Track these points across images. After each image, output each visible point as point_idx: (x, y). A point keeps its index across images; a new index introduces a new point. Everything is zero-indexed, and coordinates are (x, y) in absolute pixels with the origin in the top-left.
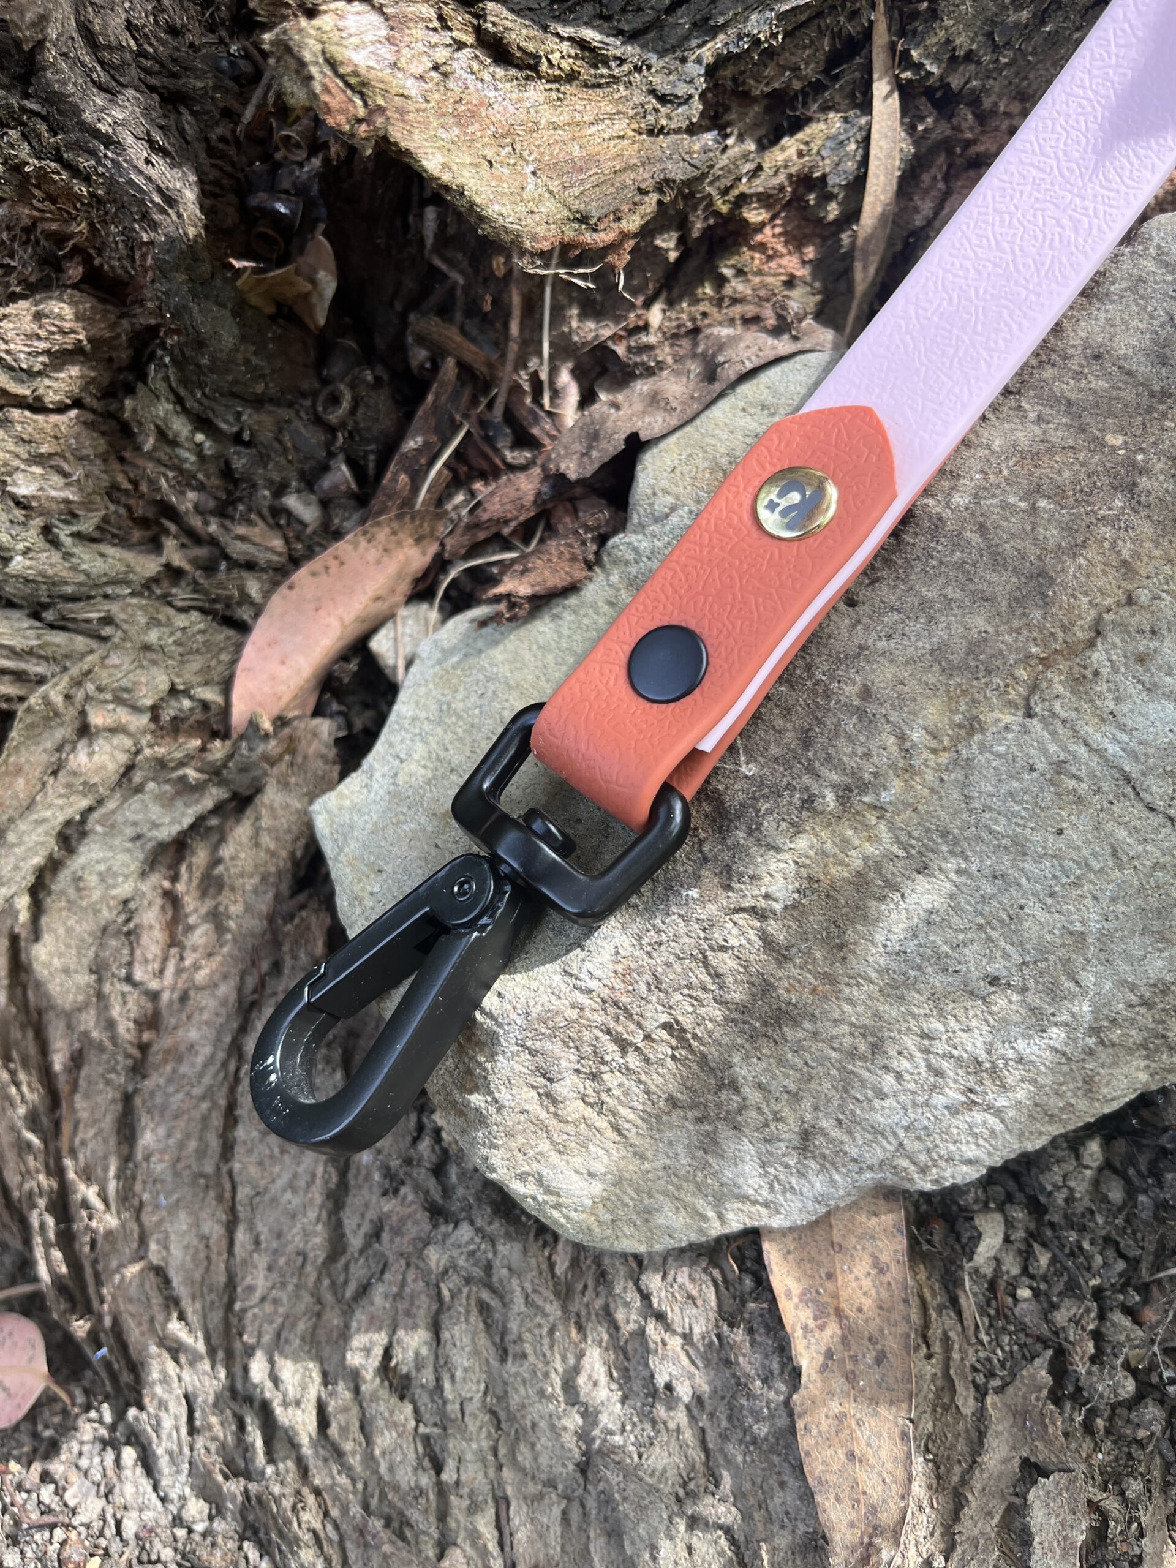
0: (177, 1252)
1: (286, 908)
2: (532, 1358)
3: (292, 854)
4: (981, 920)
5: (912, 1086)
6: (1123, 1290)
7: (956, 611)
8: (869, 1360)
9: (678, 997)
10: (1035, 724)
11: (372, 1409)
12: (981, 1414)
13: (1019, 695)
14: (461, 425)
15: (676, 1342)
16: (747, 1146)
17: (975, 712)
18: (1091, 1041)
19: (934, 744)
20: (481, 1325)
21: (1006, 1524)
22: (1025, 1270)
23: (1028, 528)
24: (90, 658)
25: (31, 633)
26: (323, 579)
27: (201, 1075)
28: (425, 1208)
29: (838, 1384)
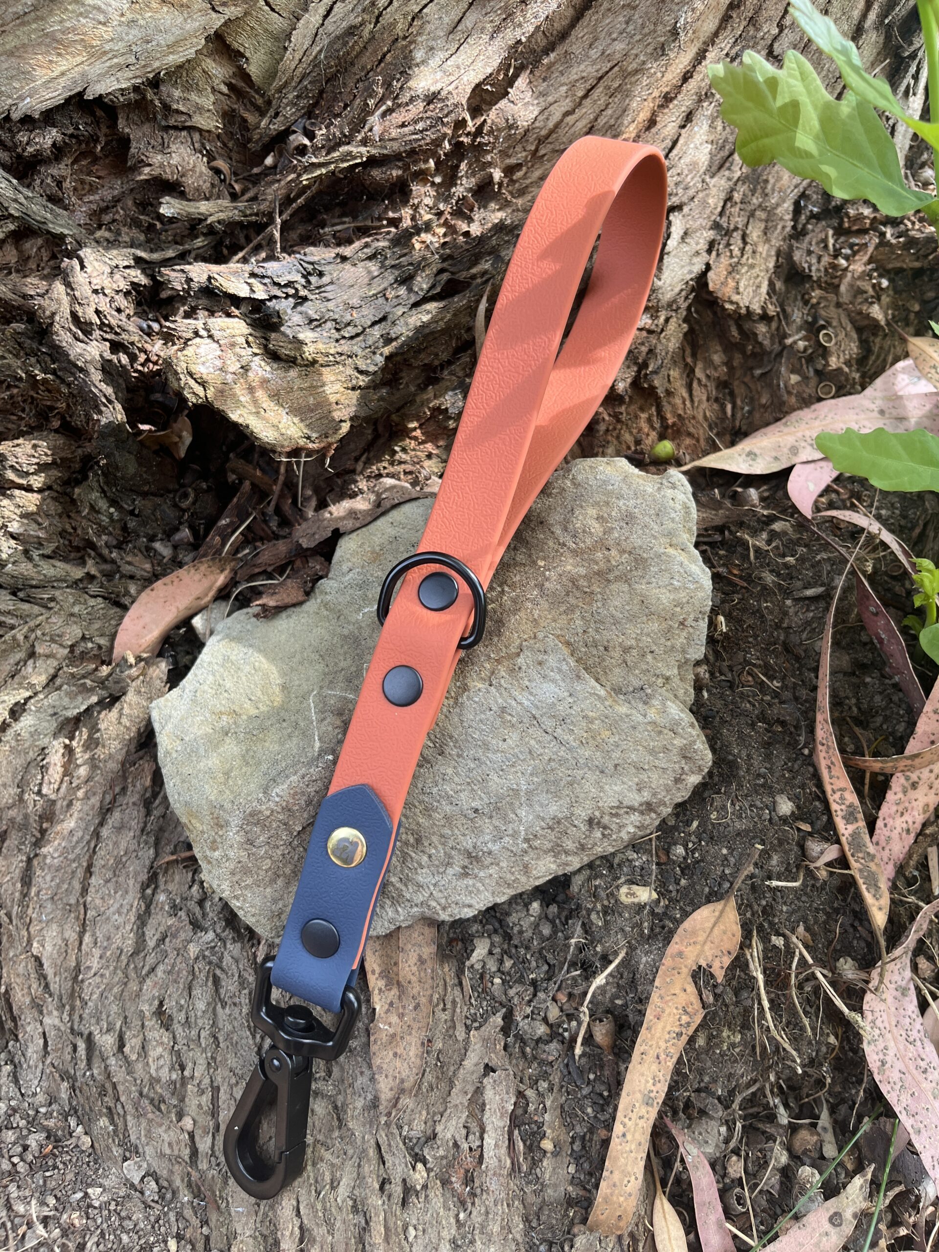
0: (49, 948)
1: (131, 758)
3: (139, 729)
5: (437, 863)
8: (411, 1007)
10: (493, 689)
11: (150, 1035)
12: (467, 1040)
13: (486, 675)
14: (251, 514)
17: (466, 682)
18: (525, 846)
21: (474, 1099)
22: (499, 969)
24: (40, 618)
25: (11, 603)
26: (170, 587)
27: (74, 848)
28: (191, 923)
29: (394, 1019)
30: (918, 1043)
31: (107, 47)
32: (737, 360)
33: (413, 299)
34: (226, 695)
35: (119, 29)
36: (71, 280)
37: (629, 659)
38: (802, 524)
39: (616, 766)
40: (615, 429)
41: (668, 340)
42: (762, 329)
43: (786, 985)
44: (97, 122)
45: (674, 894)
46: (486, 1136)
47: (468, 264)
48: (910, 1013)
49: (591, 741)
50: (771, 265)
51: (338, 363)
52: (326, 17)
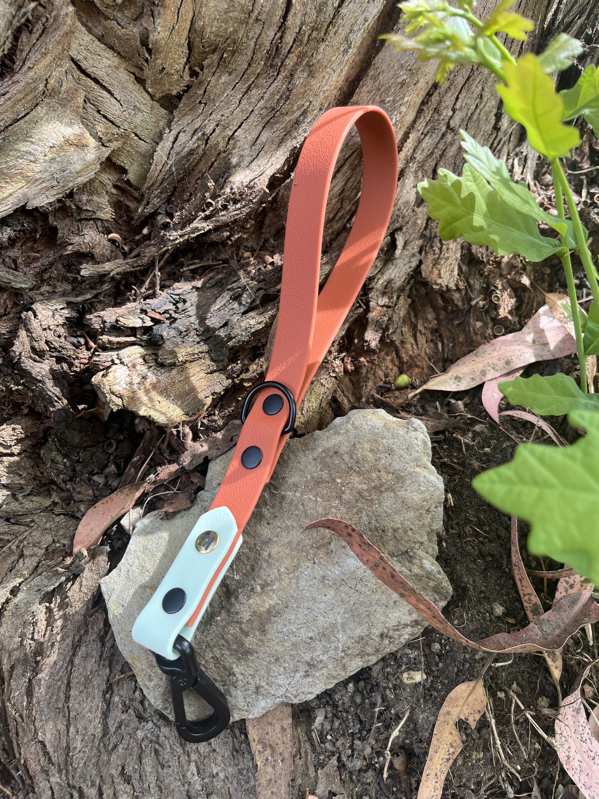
0: (48, 736)
1: (90, 612)
3: (93, 594)
4: (305, 621)
5: (289, 671)
7: (295, 530)
8: (279, 761)
9: (215, 649)
10: (316, 566)
11: (118, 788)
12: (316, 777)
13: (311, 557)
14: (152, 451)
16: (239, 692)
17: (299, 563)
18: (343, 654)
19: (288, 572)
20: (155, 757)
22: (332, 727)
24: (26, 533)
25: (6, 527)
26: (106, 505)
27: (58, 672)
28: (137, 717)
29: (270, 769)
30: (588, 741)
31: (38, 176)
32: (443, 315)
33: (243, 309)
34: (148, 573)
35: (44, 164)
36: (30, 327)
37: (397, 535)
38: (492, 425)
39: (395, 602)
40: (372, 369)
41: (400, 310)
42: (457, 296)
43: (508, 722)
44: (35, 220)
45: (436, 673)
47: (274, 284)
48: (582, 723)
49: (379, 590)
50: (458, 255)
51: (200, 358)
52: (174, 143)
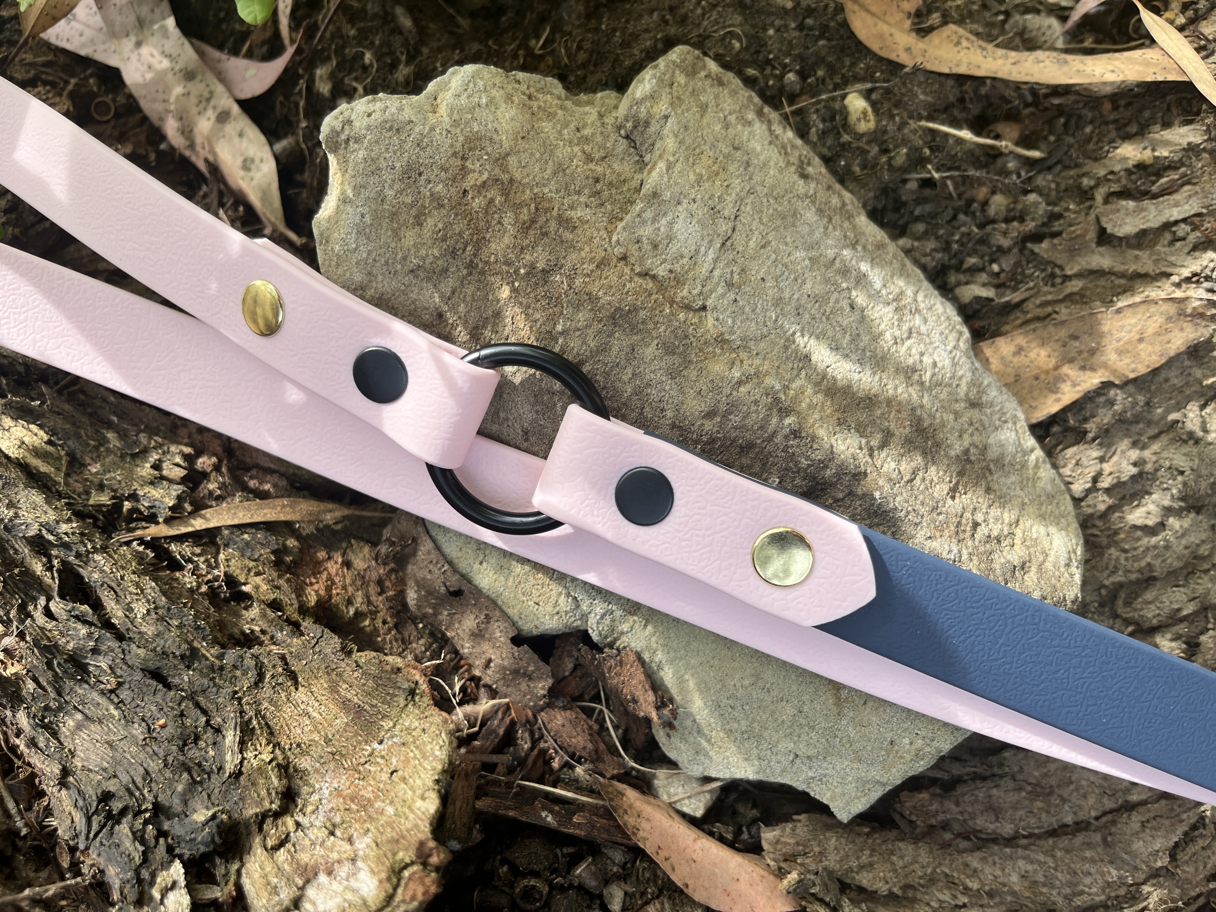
1: (907, 829)
2: (1148, 559)
3: (868, 834)
4: (824, 318)
5: (923, 346)
6: (973, 214)
7: (641, 369)
8: (1077, 344)
9: (936, 495)
10: (710, 303)
12: (1079, 275)
13: (694, 317)
15: (1107, 467)
16: (991, 441)
17: (712, 341)
18: (859, 248)
20: (1140, 600)
21: (1139, 246)
22: (982, 269)
23: (578, 333)
27: (1040, 863)
34: (806, 708)
46: (1172, 219)
49: (722, 176)
